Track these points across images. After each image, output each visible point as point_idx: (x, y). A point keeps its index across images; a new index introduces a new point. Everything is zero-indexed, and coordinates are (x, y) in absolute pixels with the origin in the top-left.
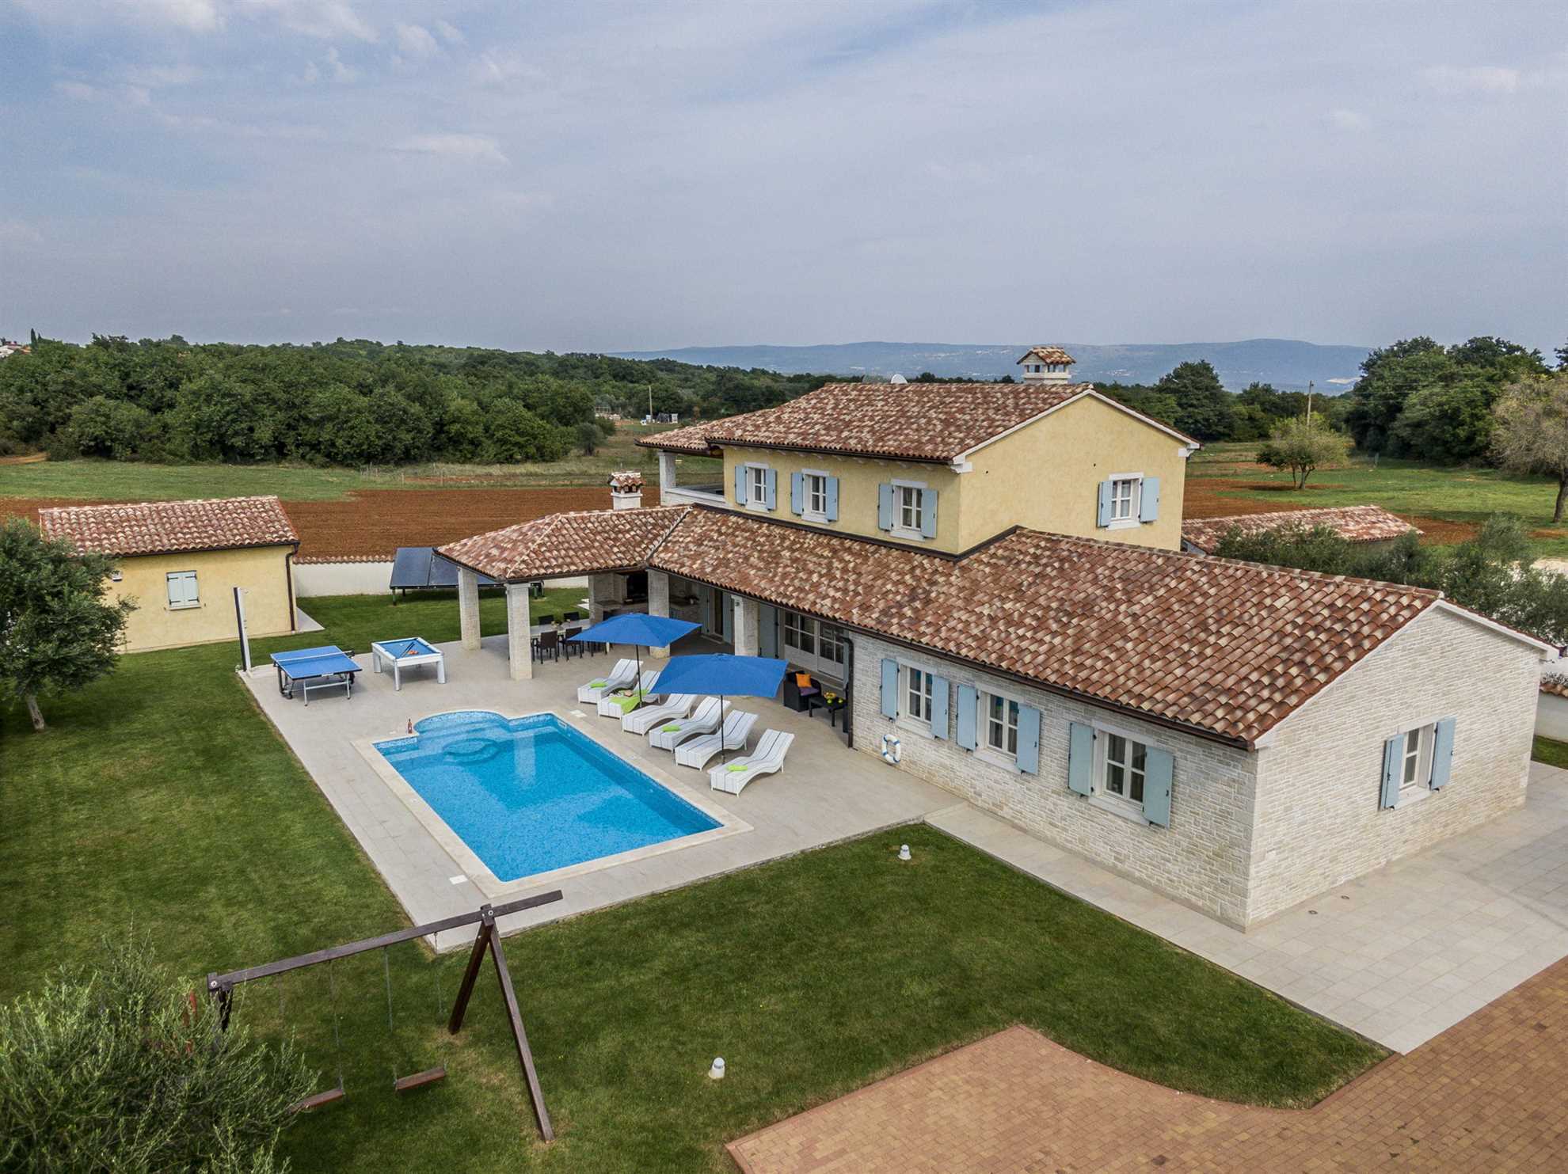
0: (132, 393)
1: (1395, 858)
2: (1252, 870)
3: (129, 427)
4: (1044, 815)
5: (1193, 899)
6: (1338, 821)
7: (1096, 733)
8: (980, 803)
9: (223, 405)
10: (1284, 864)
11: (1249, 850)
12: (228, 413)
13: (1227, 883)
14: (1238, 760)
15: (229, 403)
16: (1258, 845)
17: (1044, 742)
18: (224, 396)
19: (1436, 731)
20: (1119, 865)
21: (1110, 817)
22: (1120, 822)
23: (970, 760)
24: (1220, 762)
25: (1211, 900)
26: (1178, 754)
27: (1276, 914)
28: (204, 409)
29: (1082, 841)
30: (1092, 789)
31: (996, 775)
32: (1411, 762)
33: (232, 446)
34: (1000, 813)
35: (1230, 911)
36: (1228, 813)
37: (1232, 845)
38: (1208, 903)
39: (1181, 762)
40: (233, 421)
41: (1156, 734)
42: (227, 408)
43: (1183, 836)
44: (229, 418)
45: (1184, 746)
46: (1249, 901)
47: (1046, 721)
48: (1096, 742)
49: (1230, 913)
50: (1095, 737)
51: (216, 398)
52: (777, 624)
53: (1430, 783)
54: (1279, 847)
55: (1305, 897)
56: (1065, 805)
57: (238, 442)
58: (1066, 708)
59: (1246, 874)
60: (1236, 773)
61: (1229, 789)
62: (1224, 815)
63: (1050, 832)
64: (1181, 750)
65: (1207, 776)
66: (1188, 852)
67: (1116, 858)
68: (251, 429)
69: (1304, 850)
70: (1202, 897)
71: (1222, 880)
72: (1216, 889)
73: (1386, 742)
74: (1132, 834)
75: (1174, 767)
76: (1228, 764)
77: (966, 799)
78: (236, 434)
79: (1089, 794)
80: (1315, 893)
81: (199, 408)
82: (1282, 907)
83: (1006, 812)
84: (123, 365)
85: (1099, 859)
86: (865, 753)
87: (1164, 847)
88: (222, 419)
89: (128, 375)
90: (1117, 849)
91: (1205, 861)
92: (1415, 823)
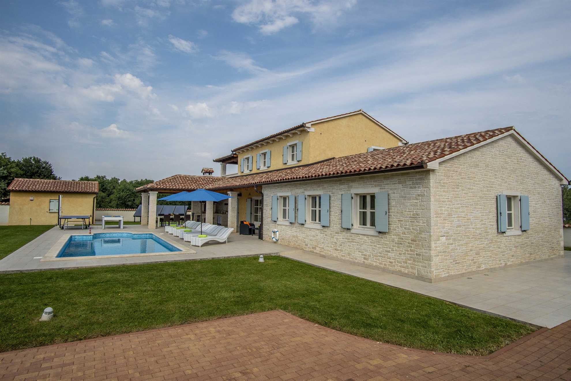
0: (104, 190)
1: (509, 263)
2: (433, 245)
3: (99, 198)
4: (333, 246)
5: (403, 270)
6: (478, 232)
7: (353, 196)
8: (307, 249)
9: (127, 193)
10: (451, 247)
11: (430, 232)
12: (128, 195)
13: (419, 255)
14: (420, 183)
15: (129, 192)
16: (435, 231)
17: (332, 209)
18: (128, 190)
19: (520, 200)
20: (366, 261)
21: (361, 237)
22: (365, 238)
23: (304, 229)
24: (411, 188)
25: (412, 268)
26: (390, 192)
27: (448, 276)
28: (121, 194)
29: (349, 254)
30: (352, 225)
31: (313, 233)
32: (510, 215)
33: (128, 205)
34: (315, 251)
35: (422, 272)
36: (417, 215)
37: (421, 232)
38: (410, 270)
39: (392, 196)
40: (129, 197)
41: (379, 186)
42: (128, 193)
43: (396, 235)
44: (128, 196)
45: (393, 186)
46: (433, 263)
47: (332, 199)
48: (353, 200)
49: (423, 273)
50: (352, 198)
51: (125, 191)
52: (251, 213)
53: (521, 227)
54: (447, 235)
55: (464, 271)
56: (342, 237)
57: (130, 203)
58: (340, 189)
59: (429, 247)
60: (419, 191)
61: (416, 201)
62: (415, 217)
63: (335, 254)
64: (391, 189)
65: (404, 198)
66: (398, 244)
67: (364, 258)
68: (134, 200)
69: (461, 243)
70: (407, 267)
71: (417, 254)
72: (414, 261)
73: (497, 197)
74: (371, 242)
75: (389, 200)
76: (415, 188)
77: (302, 249)
78: (129, 201)
79: (351, 228)
80: (470, 270)
81: (120, 194)
82: (452, 273)
83: (318, 250)
84: (103, 183)
85: (357, 261)
86: (267, 241)
87: (386, 244)
88: (126, 197)
89: (104, 186)
90: (365, 253)
91: (407, 246)
92: (516, 247)
